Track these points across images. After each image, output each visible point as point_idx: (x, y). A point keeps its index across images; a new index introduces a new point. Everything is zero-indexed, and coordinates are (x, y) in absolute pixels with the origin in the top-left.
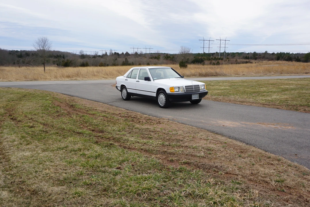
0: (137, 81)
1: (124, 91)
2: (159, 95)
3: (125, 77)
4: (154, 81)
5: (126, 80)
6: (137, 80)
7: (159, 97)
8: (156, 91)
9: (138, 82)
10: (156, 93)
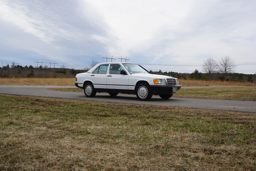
0: (108, 76)
1: (89, 88)
2: (139, 88)
3: (90, 73)
4: (131, 75)
5: (91, 76)
6: (108, 74)
7: (138, 90)
8: (135, 84)
9: (110, 77)
10: (134, 87)
